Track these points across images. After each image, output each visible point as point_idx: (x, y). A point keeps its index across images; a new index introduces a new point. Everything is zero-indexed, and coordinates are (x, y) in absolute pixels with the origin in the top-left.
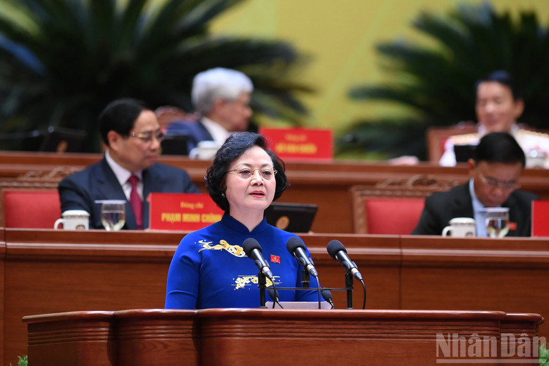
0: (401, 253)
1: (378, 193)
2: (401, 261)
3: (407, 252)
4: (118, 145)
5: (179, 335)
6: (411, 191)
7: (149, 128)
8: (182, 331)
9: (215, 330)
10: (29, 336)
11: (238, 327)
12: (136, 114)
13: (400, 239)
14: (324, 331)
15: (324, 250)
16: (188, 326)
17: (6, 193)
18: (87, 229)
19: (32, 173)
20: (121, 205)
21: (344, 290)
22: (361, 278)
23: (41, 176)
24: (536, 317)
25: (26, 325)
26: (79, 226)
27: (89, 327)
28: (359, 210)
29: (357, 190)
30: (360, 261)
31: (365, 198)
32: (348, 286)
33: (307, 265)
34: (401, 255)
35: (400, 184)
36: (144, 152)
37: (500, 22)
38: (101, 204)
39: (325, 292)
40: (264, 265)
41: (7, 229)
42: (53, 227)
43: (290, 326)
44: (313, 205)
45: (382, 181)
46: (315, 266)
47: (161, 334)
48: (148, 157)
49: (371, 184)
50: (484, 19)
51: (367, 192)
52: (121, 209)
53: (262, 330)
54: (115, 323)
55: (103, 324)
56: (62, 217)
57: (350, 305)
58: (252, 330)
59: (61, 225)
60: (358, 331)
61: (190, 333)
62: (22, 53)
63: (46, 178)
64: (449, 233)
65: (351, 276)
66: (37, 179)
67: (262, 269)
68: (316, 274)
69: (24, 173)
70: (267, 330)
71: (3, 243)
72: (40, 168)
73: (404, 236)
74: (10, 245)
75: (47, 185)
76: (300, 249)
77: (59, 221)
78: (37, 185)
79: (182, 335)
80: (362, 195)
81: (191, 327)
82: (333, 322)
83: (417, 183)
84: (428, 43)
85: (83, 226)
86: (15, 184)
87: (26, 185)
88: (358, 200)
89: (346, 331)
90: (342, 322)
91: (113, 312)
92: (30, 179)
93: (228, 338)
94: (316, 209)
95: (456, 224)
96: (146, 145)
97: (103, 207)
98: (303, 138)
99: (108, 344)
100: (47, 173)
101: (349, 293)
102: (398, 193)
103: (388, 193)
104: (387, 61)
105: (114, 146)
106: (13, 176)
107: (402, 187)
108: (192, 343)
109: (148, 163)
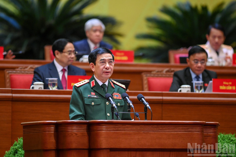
0: (163, 98)
1: (152, 75)
2: (163, 102)
3: (165, 98)
4: (59, 56)
5: (81, 130)
6: (165, 74)
7: (70, 49)
8: (82, 129)
9: (95, 128)
10: (24, 130)
11: (104, 127)
12: (65, 44)
13: (162, 93)
14: (137, 129)
15: (136, 97)
16: (85, 127)
17: (11, 75)
18: (43, 89)
19: (21, 68)
20: (56, 80)
21: (144, 113)
22: (150, 108)
23: (24, 68)
24: (217, 123)
25: (22, 126)
26: (40, 88)
27: (46, 127)
28: (145, 82)
29: (145, 74)
30: (150, 102)
31: (148, 77)
32: (145, 111)
33: (130, 103)
34: (163, 99)
35: (161, 72)
36: (69, 58)
37: (194, 10)
38: (48, 80)
39: (136, 114)
40: (113, 103)
41: (13, 89)
42: (30, 88)
43: (124, 127)
44: (129, 80)
45: (154, 71)
46: (133, 104)
47: (74, 130)
48: (70, 61)
49: (150, 72)
50: (187, 8)
51: (148, 75)
52: (56, 81)
53: (113, 128)
54: (57, 125)
55: (52, 126)
56: (33, 85)
57: (146, 119)
58: (110, 128)
59: (33, 88)
60: (150, 129)
61: (85, 129)
62: (11, 21)
63: (26, 69)
64: (180, 91)
65: (146, 108)
66: (23, 70)
67: (112, 105)
68: (133, 107)
69: (18, 68)
70: (115, 128)
71: (11, 94)
72: (24, 65)
73: (164, 92)
74: (14, 95)
75: (27, 72)
76: (127, 97)
77: (32, 86)
78: (23, 72)
79: (83, 130)
80: (146, 76)
81: (86, 127)
82: (140, 125)
83: (167, 71)
84: (166, 18)
85: (41, 88)
86: (14, 72)
87: (18, 72)
88: (145, 78)
89: (145, 129)
90: (143, 125)
91: (56, 121)
92: (20, 70)
93: (100, 131)
94: (130, 82)
95: (183, 87)
96: (69, 56)
97: (49, 80)
98: (123, 54)
99: (54, 133)
100: (26, 67)
101: (146, 114)
102: (160, 75)
103: (156, 75)
104: (150, 24)
105: (57, 56)
106: (13, 68)
107: (162, 73)
108: (86, 133)
109: (70, 63)
